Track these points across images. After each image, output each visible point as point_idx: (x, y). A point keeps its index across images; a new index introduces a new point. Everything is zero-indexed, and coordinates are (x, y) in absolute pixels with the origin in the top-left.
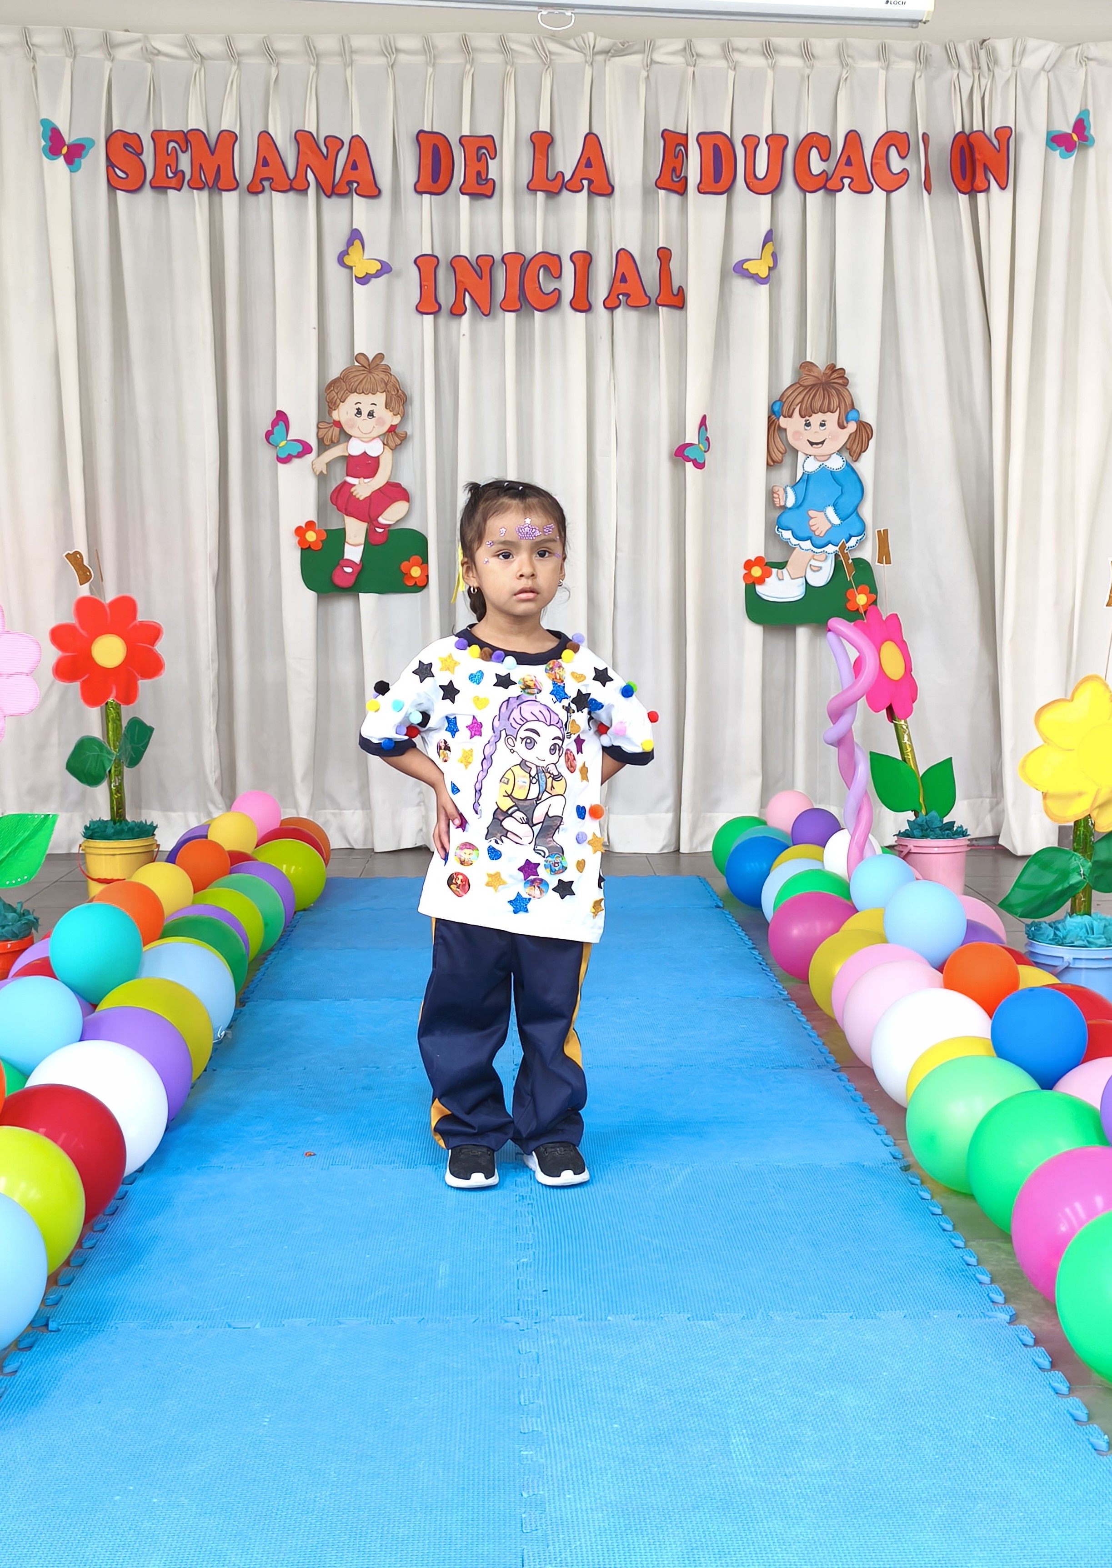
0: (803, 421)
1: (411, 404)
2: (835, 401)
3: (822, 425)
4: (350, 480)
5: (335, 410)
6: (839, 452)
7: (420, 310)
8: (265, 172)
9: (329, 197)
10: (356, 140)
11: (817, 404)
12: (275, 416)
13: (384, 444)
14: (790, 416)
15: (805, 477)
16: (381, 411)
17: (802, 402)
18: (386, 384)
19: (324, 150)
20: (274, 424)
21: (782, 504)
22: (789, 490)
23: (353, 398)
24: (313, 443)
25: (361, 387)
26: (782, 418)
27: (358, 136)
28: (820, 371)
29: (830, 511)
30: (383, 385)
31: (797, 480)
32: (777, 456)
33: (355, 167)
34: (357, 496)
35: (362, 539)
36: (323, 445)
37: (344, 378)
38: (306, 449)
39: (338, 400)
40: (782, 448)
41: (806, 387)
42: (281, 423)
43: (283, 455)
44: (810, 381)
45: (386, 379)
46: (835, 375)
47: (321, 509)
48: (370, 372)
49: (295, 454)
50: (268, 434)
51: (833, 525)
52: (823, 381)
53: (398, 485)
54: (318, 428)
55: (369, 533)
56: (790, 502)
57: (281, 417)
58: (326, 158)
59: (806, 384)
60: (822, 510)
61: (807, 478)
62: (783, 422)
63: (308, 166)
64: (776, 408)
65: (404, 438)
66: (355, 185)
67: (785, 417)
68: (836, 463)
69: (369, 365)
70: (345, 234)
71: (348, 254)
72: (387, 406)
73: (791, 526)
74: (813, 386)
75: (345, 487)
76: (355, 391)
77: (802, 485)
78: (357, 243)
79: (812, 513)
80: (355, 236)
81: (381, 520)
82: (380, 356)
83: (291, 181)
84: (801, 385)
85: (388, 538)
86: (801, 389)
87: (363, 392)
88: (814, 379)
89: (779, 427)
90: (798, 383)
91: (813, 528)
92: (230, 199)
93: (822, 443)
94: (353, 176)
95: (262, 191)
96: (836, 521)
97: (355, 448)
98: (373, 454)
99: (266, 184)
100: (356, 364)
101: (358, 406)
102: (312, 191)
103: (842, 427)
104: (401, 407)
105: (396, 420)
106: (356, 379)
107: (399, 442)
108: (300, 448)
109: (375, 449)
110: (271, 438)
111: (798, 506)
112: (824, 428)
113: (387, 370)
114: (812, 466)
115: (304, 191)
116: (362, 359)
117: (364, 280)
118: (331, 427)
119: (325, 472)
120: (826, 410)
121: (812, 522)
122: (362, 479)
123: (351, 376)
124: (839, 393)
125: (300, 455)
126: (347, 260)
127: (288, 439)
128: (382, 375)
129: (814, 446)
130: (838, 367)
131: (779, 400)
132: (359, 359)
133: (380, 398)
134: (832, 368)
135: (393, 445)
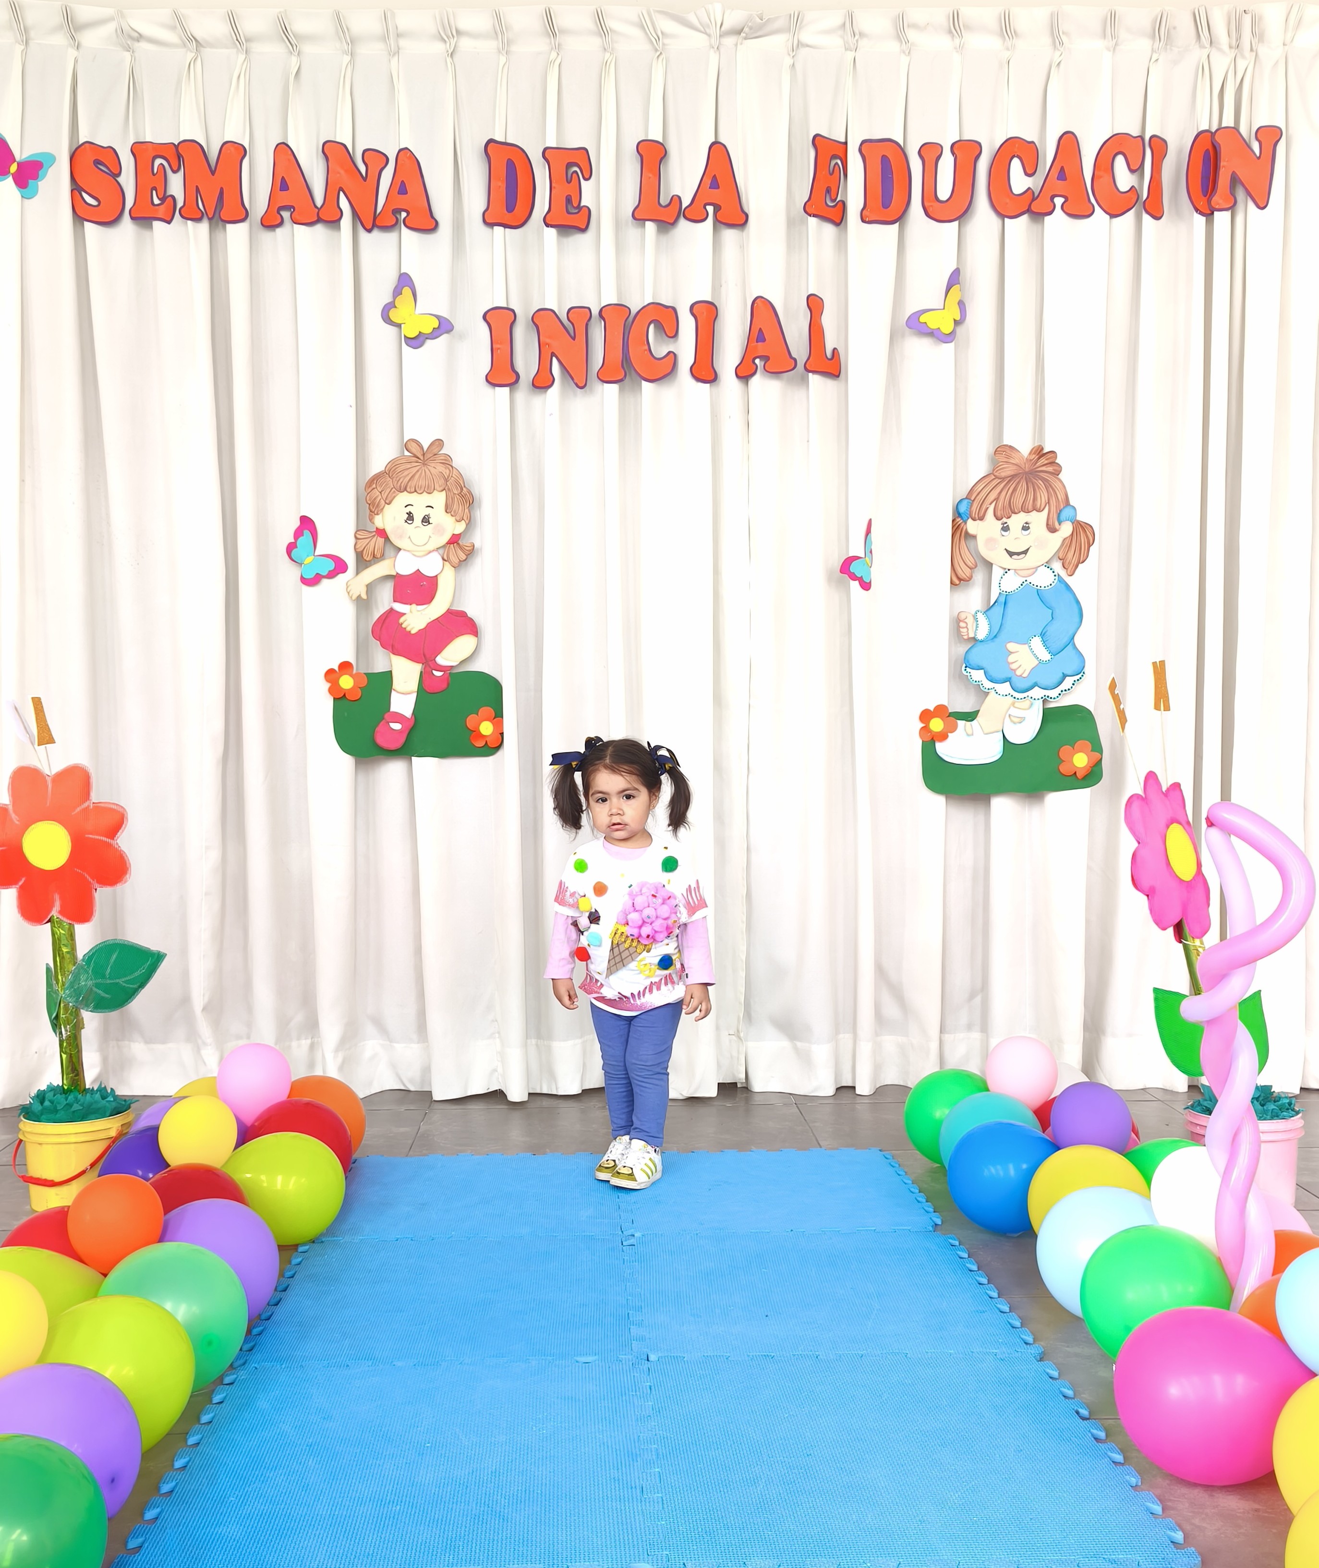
0: (998, 525)
1: (480, 507)
2: (1043, 496)
3: (1026, 528)
4: (399, 607)
5: (378, 514)
6: (1048, 564)
7: (492, 380)
8: (284, 198)
9: (369, 231)
10: (404, 152)
11: (1019, 500)
12: (297, 523)
13: (444, 559)
14: (981, 519)
15: (1003, 599)
16: (439, 515)
17: (997, 499)
18: (446, 480)
19: (363, 169)
20: (298, 534)
21: (971, 635)
22: (981, 618)
23: (403, 499)
24: (350, 559)
25: (413, 483)
26: (970, 521)
27: (406, 148)
28: (1022, 457)
29: (1037, 642)
30: (442, 481)
31: (992, 603)
32: (964, 571)
33: (403, 190)
34: (408, 629)
35: (414, 685)
36: (363, 561)
37: (391, 471)
38: (340, 566)
39: (383, 502)
40: (970, 561)
41: (1003, 479)
42: (307, 534)
43: (309, 575)
44: (1008, 471)
45: (446, 472)
46: (1043, 461)
47: (361, 648)
48: (424, 464)
49: (325, 573)
50: (291, 548)
51: (1040, 662)
52: (1027, 470)
53: (463, 614)
54: (356, 538)
55: (424, 677)
56: (982, 633)
57: (307, 524)
58: (365, 179)
59: (1003, 474)
60: (1026, 642)
61: (1005, 599)
62: (972, 526)
63: (341, 189)
64: (963, 509)
65: (471, 553)
66: (404, 214)
67: (974, 520)
68: (1044, 579)
69: (424, 455)
70: (392, 280)
71: (395, 307)
72: (448, 509)
73: (984, 666)
74: (1013, 477)
75: (391, 616)
76: (405, 489)
77: (999, 609)
78: (407, 291)
79: (1011, 646)
80: (404, 282)
81: (441, 660)
82: (438, 443)
83: (319, 209)
84: (996, 477)
85: (448, 684)
86: (997, 481)
87: (415, 491)
88: (1015, 467)
89: (967, 533)
90: (992, 473)
91: (1014, 666)
92: (237, 234)
93: (1025, 552)
94: (401, 201)
95: (281, 224)
96: (1045, 656)
97: (405, 565)
98: (428, 572)
99: (286, 215)
100: (407, 453)
101: (409, 509)
102: (346, 221)
103: (1052, 529)
104: (467, 510)
105: (460, 528)
106: (406, 473)
107: (463, 557)
108: (331, 565)
109: (431, 566)
110: (294, 553)
111: (993, 637)
112: (1028, 532)
113: (447, 462)
114: (1011, 583)
115: (334, 222)
116: (414, 448)
117: (417, 341)
118: (374, 536)
119: (364, 596)
120: (1030, 508)
121: (1011, 659)
122: (414, 606)
123: (399, 470)
124: (1048, 485)
125: (331, 575)
126: (393, 315)
127: (316, 554)
128: (441, 468)
129: (1015, 557)
130: (1046, 450)
131: (966, 498)
132: (409, 447)
133: (439, 499)
134: (1039, 452)
135: (455, 560)
